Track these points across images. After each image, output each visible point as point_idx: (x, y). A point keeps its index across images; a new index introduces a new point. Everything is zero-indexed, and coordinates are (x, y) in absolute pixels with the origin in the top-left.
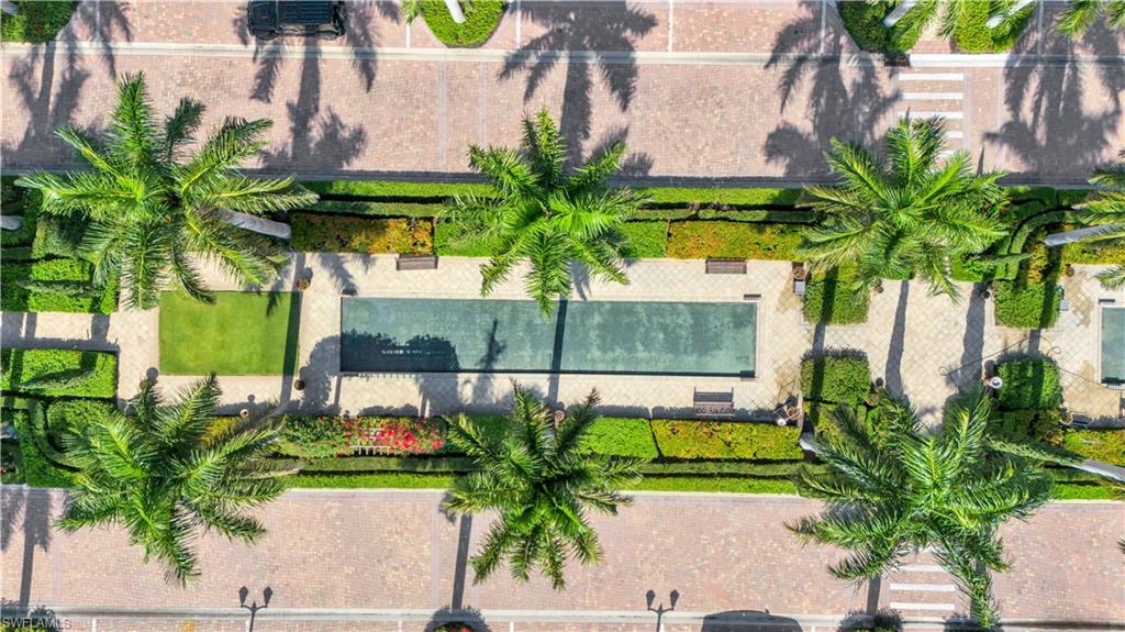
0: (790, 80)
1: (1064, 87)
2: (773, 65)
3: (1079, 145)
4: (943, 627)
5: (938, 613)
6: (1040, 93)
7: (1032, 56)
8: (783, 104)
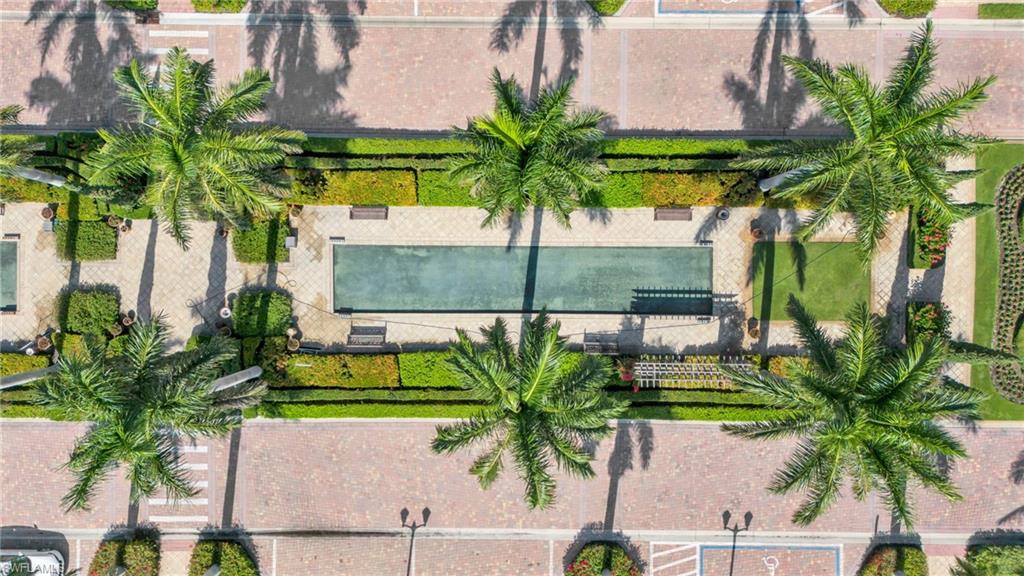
0: (49, 35)
1: (300, 43)
2: (33, 22)
3: (313, 96)
4: (197, 537)
5: (194, 524)
6: (279, 49)
7: (271, 15)
8: (43, 57)
